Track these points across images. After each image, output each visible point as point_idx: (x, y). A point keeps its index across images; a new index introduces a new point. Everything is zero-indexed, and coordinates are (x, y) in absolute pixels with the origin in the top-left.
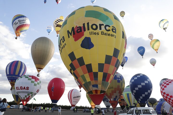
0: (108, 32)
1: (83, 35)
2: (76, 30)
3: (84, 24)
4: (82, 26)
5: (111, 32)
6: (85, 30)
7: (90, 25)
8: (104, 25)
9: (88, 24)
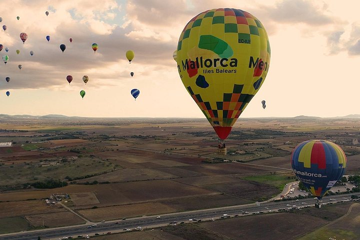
0: (225, 68)
1: (196, 73)
2: (190, 64)
3: (197, 59)
4: (195, 60)
5: (229, 68)
6: (198, 67)
7: (204, 60)
8: (220, 60)
9: (201, 58)
